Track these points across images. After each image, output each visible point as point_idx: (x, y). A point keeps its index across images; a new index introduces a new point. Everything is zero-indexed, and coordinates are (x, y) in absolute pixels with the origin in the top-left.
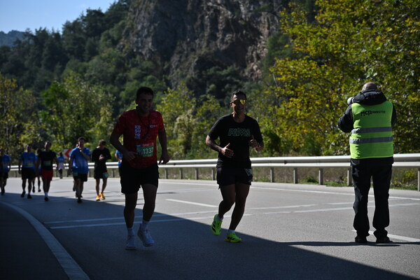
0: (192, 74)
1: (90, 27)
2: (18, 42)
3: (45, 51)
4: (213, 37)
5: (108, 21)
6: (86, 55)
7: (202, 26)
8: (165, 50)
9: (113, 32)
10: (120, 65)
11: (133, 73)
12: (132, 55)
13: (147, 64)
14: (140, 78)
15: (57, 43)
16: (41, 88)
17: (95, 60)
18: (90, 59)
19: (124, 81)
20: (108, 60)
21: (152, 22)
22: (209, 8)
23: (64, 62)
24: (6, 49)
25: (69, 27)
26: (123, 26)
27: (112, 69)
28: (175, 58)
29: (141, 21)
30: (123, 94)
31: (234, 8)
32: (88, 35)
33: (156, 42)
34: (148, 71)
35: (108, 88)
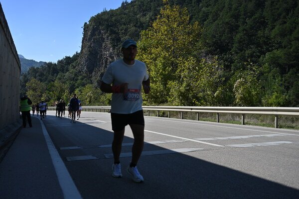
0: (99, 78)
1: (66, 62)
2: (42, 66)
3: (51, 70)
4: (106, 67)
5: (72, 60)
6: (65, 71)
7: (102, 63)
8: (90, 71)
9: (74, 64)
10: (76, 75)
11: (80, 77)
12: (80, 72)
13: (85, 75)
14: (82, 79)
15: (55, 67)
16: (50, 82)
17: (68, 73)
18: (66, 73)
19: (77, 80)
20: (72, 73)
21: (86, 61)
22: (104, 58)
23: (57, 73)
24: (38, 68)
25: (59, 62)
26: (77, 62)
27: (73, 76)
28: (94, 73)
29: (83, 61)
30: (76, 84)
31: (112, 58)
32: (65, 65)
33: (87, 68)
34: (85, 77)
35: (72, 82)
